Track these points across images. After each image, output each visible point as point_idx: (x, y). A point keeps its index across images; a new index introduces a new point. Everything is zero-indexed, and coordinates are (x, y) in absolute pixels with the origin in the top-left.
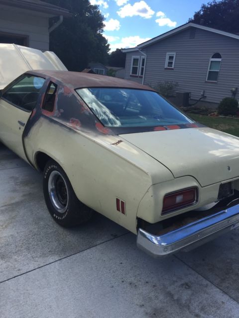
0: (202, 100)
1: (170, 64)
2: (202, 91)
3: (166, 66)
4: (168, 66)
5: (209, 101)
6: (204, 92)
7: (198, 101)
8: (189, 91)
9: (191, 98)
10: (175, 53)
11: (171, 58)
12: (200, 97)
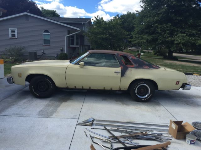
0: (43, 55)
1: (13, 35)
2: (42, 50)
3: (10, 36)
4: (12, 36)
5: (47, 55)
6: (43, 51)
7: (41, 56)
8: (35, 51)
9: (38, 55)
10: (16, 29)
11: (13, 31)
12: (42, 54)
